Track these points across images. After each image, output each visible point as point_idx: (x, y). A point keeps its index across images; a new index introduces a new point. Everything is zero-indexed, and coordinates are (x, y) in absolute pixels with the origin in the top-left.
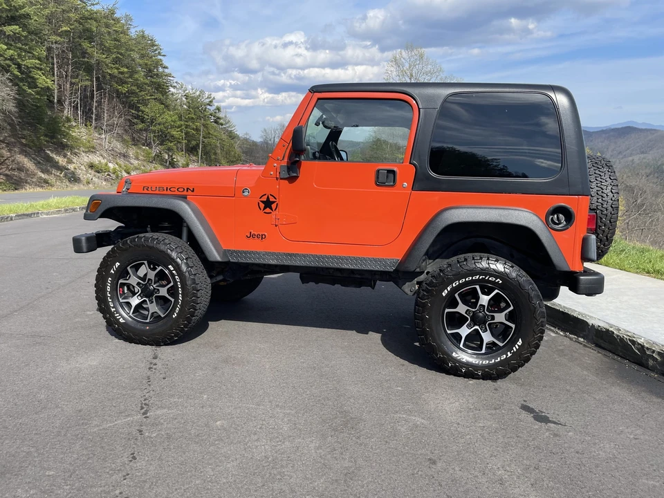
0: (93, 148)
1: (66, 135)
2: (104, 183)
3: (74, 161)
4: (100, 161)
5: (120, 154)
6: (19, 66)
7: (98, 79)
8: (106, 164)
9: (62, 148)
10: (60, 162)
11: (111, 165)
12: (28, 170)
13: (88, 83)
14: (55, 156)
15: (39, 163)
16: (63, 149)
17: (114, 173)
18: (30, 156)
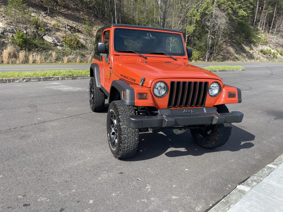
0: (267, 42)
1: (254, 37)
2: (265, 59)
3: (254, 49)
4: (267, 49)
5: (281, 45)
6: (232, 8)
7: (278, 8)
8: (270, 50)
9: (250, 42)
10: (247, 49)
11: (273, 51)
12: (231, 53)
13: (271, 11)
14: (245, 47)
15: (237, 50)
16: (250, 44)
17: (273, 55)
18: (234, 47)
